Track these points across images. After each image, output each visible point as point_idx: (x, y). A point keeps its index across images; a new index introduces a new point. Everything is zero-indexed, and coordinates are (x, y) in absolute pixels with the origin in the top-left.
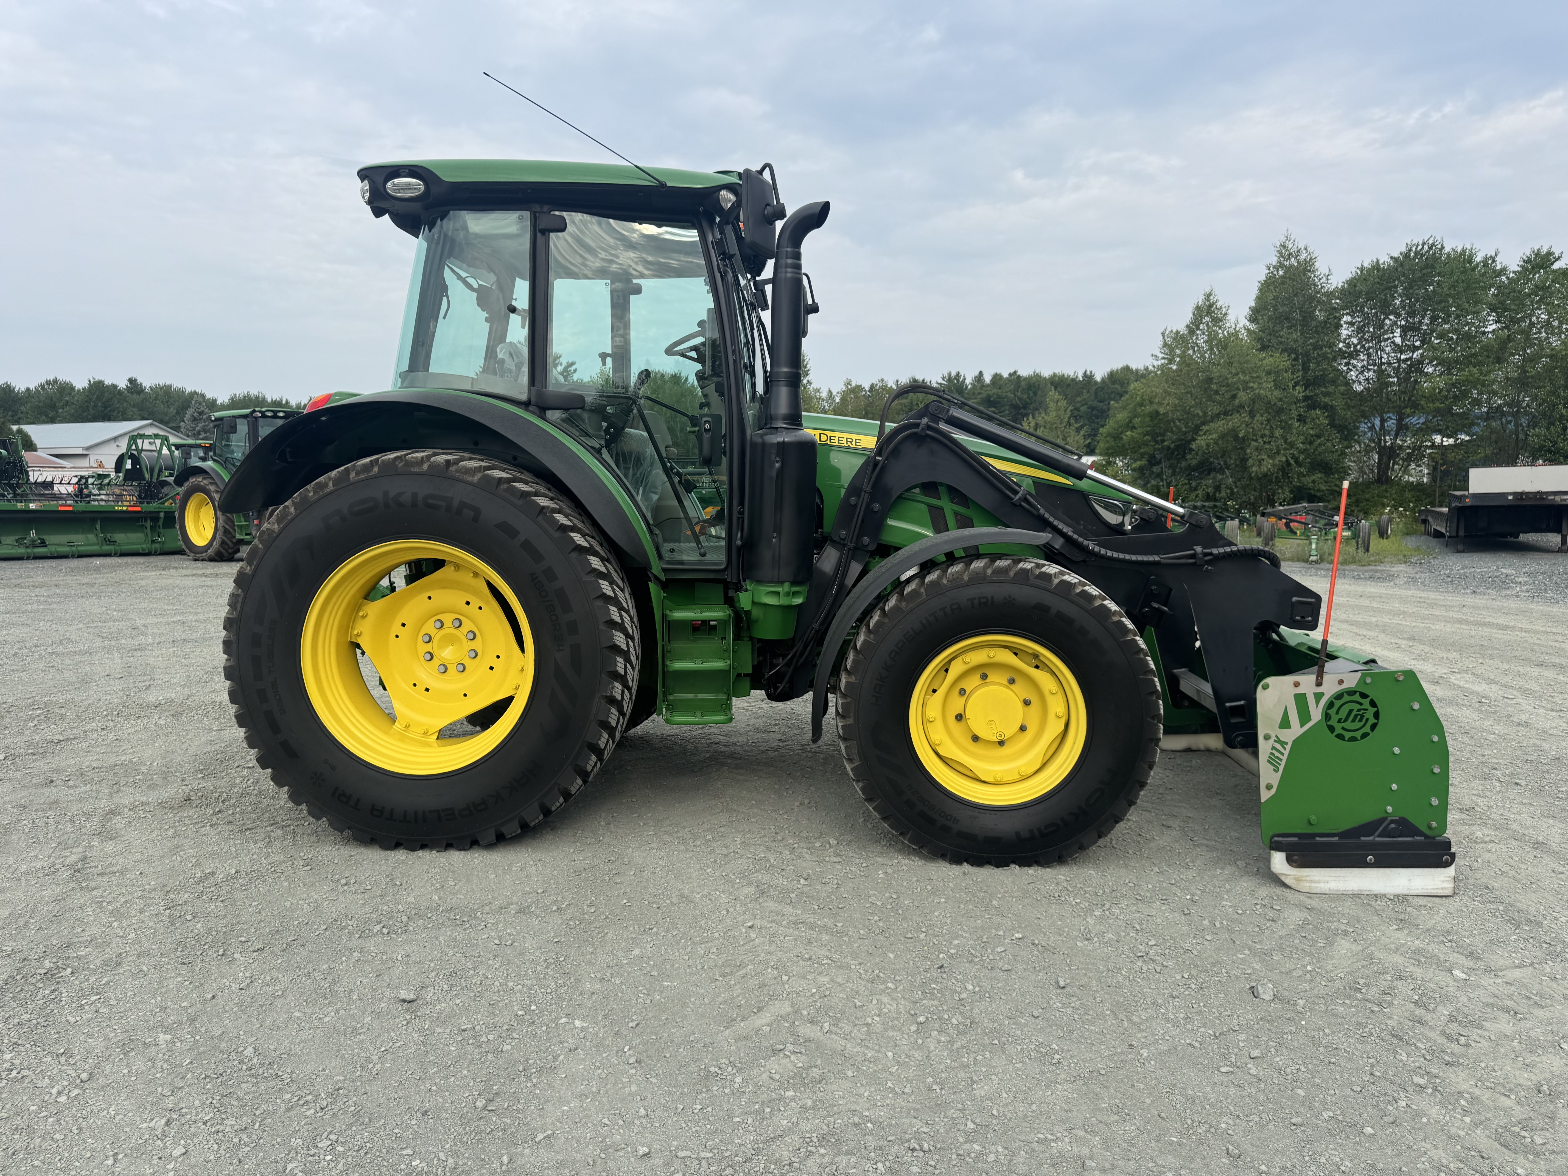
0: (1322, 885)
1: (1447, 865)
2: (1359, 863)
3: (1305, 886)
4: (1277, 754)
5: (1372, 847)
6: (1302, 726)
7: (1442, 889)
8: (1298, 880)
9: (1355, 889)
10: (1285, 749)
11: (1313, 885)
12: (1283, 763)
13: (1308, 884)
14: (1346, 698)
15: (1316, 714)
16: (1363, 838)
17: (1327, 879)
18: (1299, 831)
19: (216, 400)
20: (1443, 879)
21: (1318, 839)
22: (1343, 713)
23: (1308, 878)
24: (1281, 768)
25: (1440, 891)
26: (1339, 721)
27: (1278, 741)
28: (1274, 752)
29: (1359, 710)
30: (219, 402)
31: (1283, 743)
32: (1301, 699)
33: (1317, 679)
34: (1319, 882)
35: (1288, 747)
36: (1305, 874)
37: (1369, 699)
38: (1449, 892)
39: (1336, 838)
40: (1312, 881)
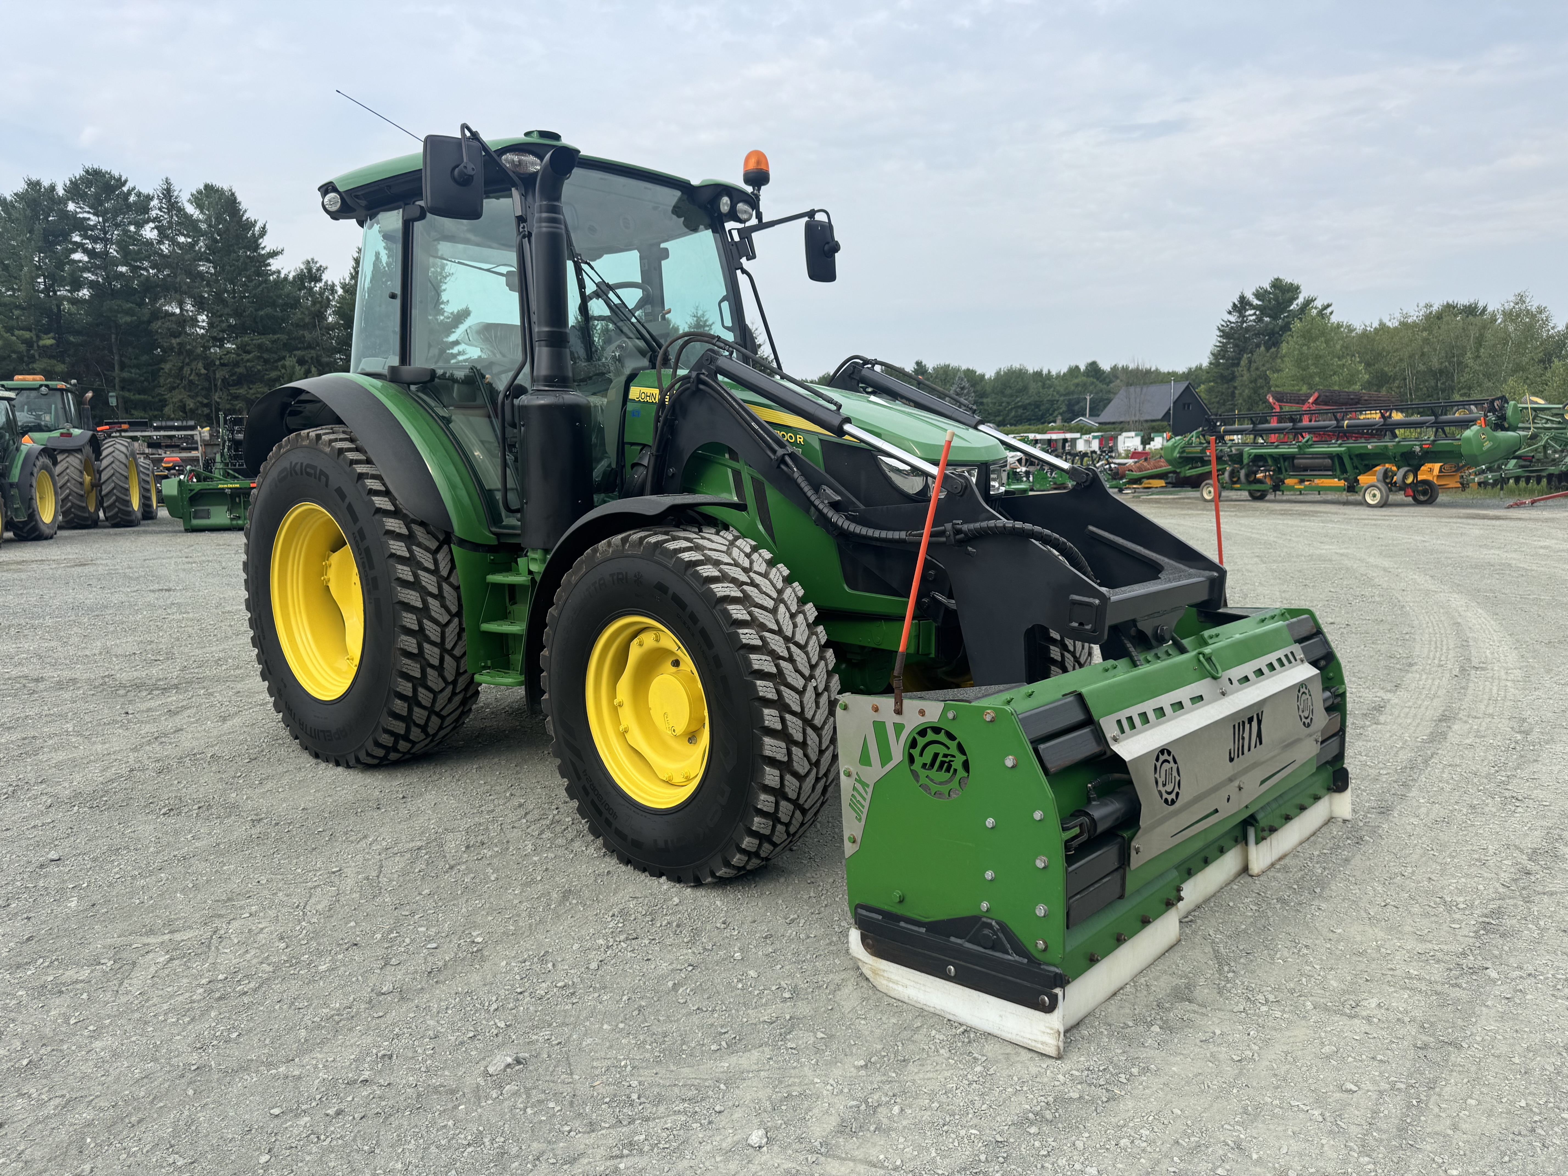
0: (900, 988)
1: (1049, 1009)
2: (936, 970)
3: (882, 983)
4: (859, 798)
5: (959, 954)
6: (883, 765)
7: (1043, 1043)
8: (874, 972)
9: (938, 1007)
10: (866, 792)
11: (891, 985)
12: (865, 811)
13: (885, 982)
14: (931, 736)
15: (898, 752)
16: (953, 939)
17: (905, 981)
18: (886, 908)
19: (984, 376)
20: (1043, 1029)
21: (902, 924)
22: (927, 758)
23: (885, 974)
24: (864, 817)
25: (1040, 1046)
26: (924, 766)
27: (859, 780)
28: (855, 793)
29: (945, 756)
30: (987, 377)
31: (865, 785)
32: (879, 727)
33: (896, 703)
34: (897, 983)
35: (870, 790)
36: (882, 967)
37: (956, 742)
38: (1052, 1052)
39: (923, 930)
40: (889, 980)
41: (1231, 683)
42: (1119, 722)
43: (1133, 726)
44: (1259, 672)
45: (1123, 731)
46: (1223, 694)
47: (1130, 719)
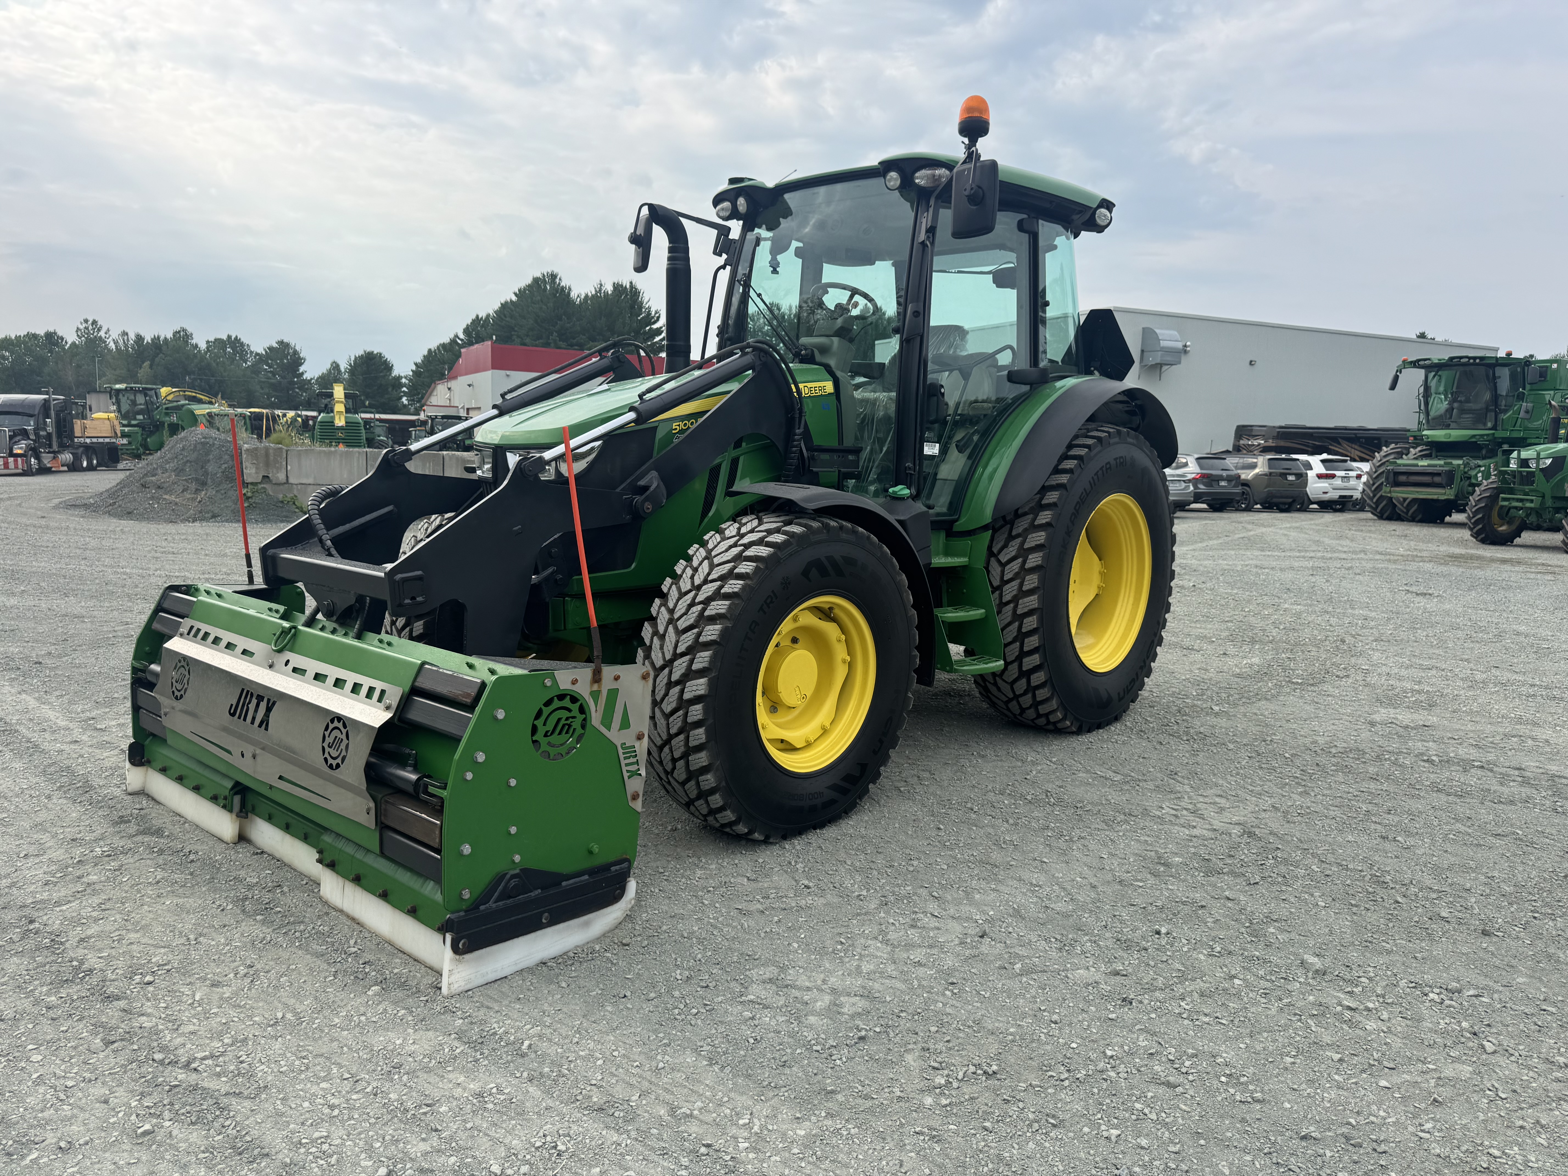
41: (286, 665)
42: (192, 627)
43: (195, 636)
44: (318, 677)
45: (188, 634)
46: (271, 666)
47: (199, 630)
